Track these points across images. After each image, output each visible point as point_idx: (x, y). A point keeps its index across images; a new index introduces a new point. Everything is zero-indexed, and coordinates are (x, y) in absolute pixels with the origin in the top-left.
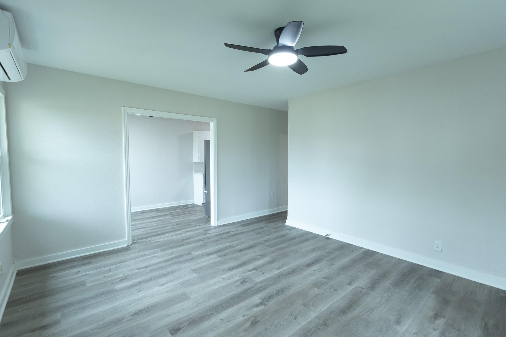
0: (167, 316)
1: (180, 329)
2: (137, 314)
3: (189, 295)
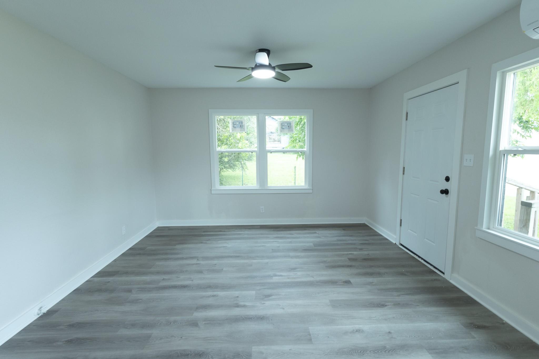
0: (353, 293)
1: (343, 282)
2: (381, 305)
3: (330, 304)
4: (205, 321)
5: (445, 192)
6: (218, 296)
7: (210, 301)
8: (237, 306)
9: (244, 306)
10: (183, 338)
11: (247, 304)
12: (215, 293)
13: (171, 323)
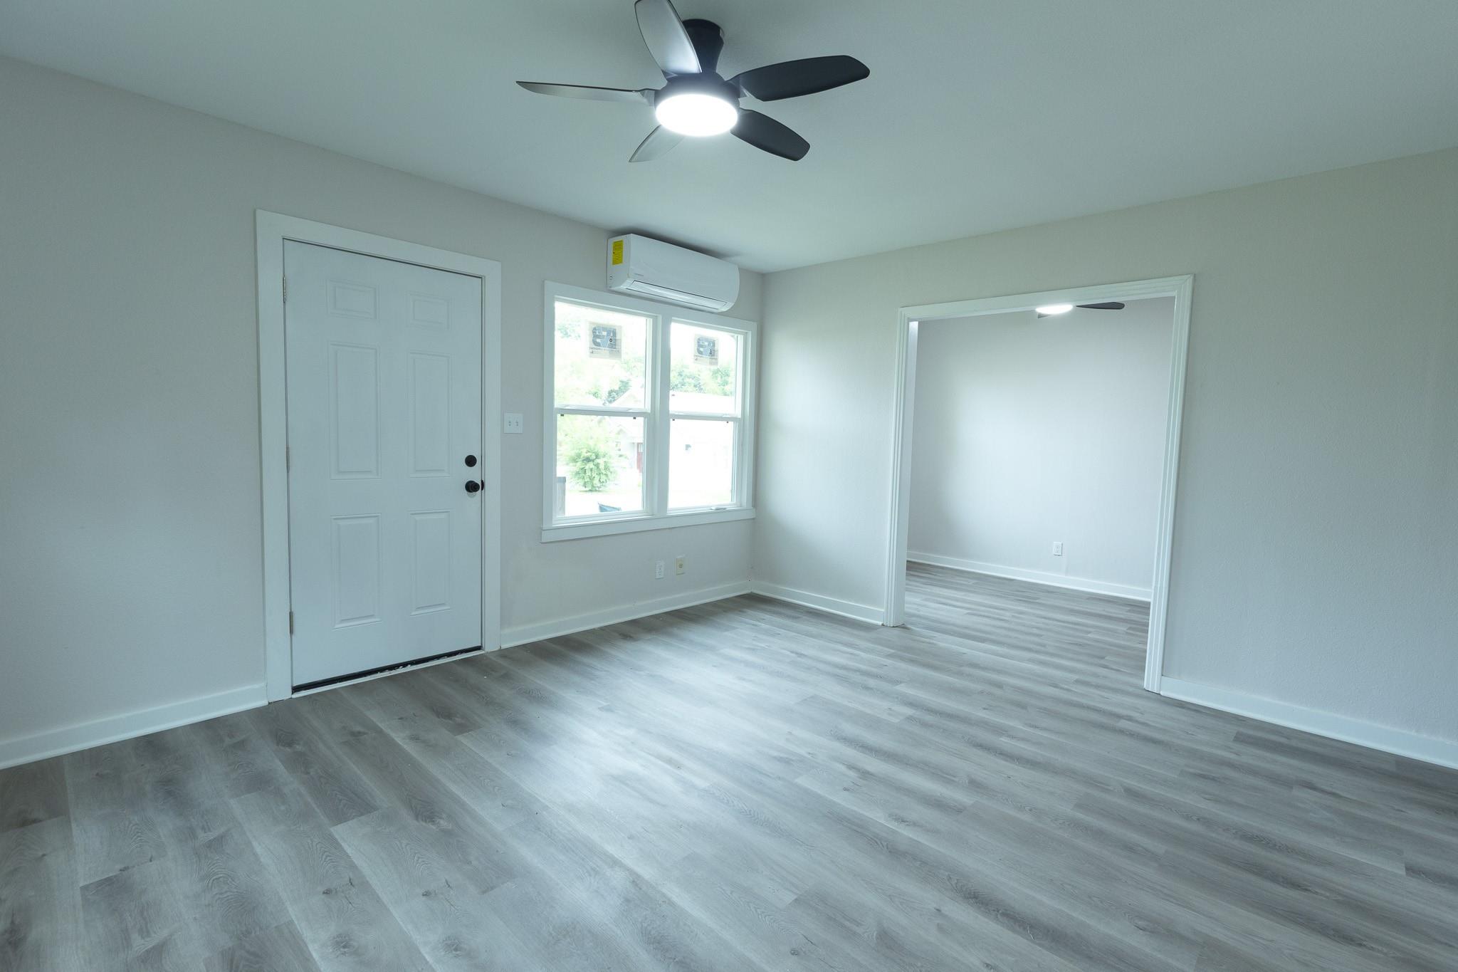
4: (953, 781)
5: (472, 487)
6: (890, 815)
7: (919, 812)
8: (865, 774)
9: (851, 767)
10: (1006, 776)
11: (843, 768)
12: (893, 825)
13: (1031, 810)
